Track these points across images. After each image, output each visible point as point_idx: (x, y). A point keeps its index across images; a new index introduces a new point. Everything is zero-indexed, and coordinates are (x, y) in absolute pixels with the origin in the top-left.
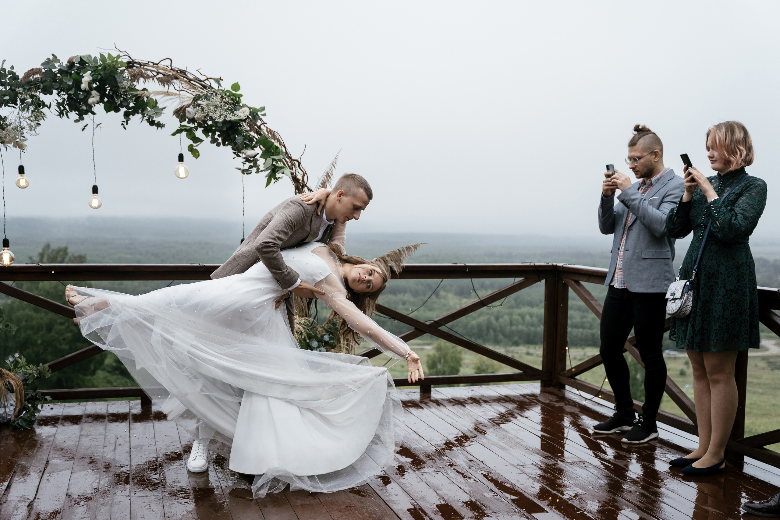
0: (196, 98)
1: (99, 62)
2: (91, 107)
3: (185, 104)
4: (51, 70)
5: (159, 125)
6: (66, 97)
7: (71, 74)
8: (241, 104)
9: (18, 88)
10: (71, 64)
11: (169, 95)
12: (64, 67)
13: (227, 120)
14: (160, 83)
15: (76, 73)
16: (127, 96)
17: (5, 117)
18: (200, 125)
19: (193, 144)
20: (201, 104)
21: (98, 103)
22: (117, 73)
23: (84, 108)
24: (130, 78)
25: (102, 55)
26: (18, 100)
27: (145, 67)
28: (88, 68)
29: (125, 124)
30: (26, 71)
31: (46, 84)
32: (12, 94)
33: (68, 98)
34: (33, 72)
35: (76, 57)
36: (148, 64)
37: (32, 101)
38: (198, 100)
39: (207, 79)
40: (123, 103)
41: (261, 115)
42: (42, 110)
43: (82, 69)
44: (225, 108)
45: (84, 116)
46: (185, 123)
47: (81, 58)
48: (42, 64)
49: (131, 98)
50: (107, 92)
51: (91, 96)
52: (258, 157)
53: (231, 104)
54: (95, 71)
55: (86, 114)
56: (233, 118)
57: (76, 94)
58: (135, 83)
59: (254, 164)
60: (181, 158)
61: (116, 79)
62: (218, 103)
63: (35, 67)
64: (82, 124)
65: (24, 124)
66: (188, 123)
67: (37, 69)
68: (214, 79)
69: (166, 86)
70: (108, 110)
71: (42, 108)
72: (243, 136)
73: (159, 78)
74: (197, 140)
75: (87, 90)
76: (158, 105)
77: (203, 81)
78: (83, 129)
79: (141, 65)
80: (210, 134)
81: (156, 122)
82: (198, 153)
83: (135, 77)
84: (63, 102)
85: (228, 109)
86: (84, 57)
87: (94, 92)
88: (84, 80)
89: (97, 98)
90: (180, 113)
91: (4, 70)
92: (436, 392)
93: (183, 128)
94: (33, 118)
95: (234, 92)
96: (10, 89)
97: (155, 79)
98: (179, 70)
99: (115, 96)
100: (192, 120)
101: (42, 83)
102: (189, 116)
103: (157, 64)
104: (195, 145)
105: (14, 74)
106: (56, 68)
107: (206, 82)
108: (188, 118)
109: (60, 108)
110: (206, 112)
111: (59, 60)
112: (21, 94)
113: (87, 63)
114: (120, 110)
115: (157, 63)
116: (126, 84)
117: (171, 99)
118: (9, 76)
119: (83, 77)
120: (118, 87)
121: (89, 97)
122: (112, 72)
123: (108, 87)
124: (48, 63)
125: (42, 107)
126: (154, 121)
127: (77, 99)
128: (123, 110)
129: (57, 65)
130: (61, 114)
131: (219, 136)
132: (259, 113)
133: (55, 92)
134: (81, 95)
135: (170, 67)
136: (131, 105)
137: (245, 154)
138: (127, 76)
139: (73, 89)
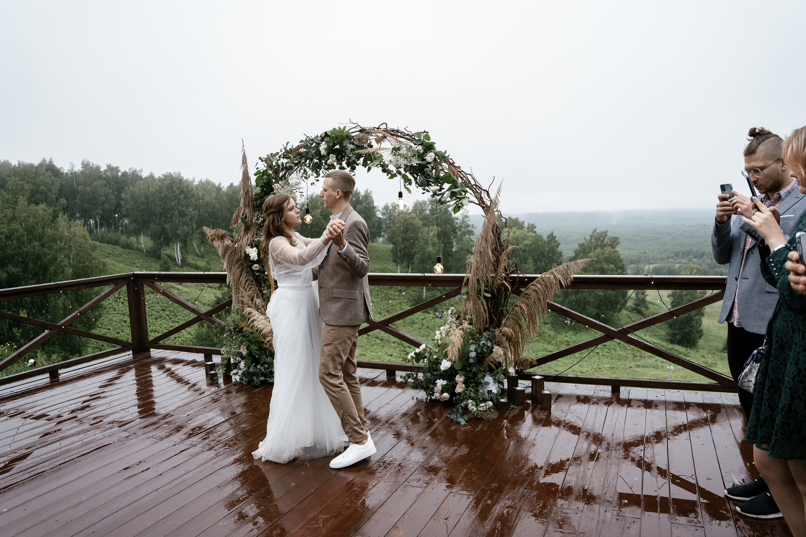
16: (351, 155)
23: (326, 167)
28: (326, 137)
40: (349, 161)
63: (300, 144)
72: (428, 175)
73: (375, 139)
75: (325, 155)
82: (410, 190)
87: (331, 156)
98: (391, 130)
115: (378, 127)
118: (290, 152)
119: (320, 146)
121: (328, 159)
122: (342, 139)
135: (386, 129)
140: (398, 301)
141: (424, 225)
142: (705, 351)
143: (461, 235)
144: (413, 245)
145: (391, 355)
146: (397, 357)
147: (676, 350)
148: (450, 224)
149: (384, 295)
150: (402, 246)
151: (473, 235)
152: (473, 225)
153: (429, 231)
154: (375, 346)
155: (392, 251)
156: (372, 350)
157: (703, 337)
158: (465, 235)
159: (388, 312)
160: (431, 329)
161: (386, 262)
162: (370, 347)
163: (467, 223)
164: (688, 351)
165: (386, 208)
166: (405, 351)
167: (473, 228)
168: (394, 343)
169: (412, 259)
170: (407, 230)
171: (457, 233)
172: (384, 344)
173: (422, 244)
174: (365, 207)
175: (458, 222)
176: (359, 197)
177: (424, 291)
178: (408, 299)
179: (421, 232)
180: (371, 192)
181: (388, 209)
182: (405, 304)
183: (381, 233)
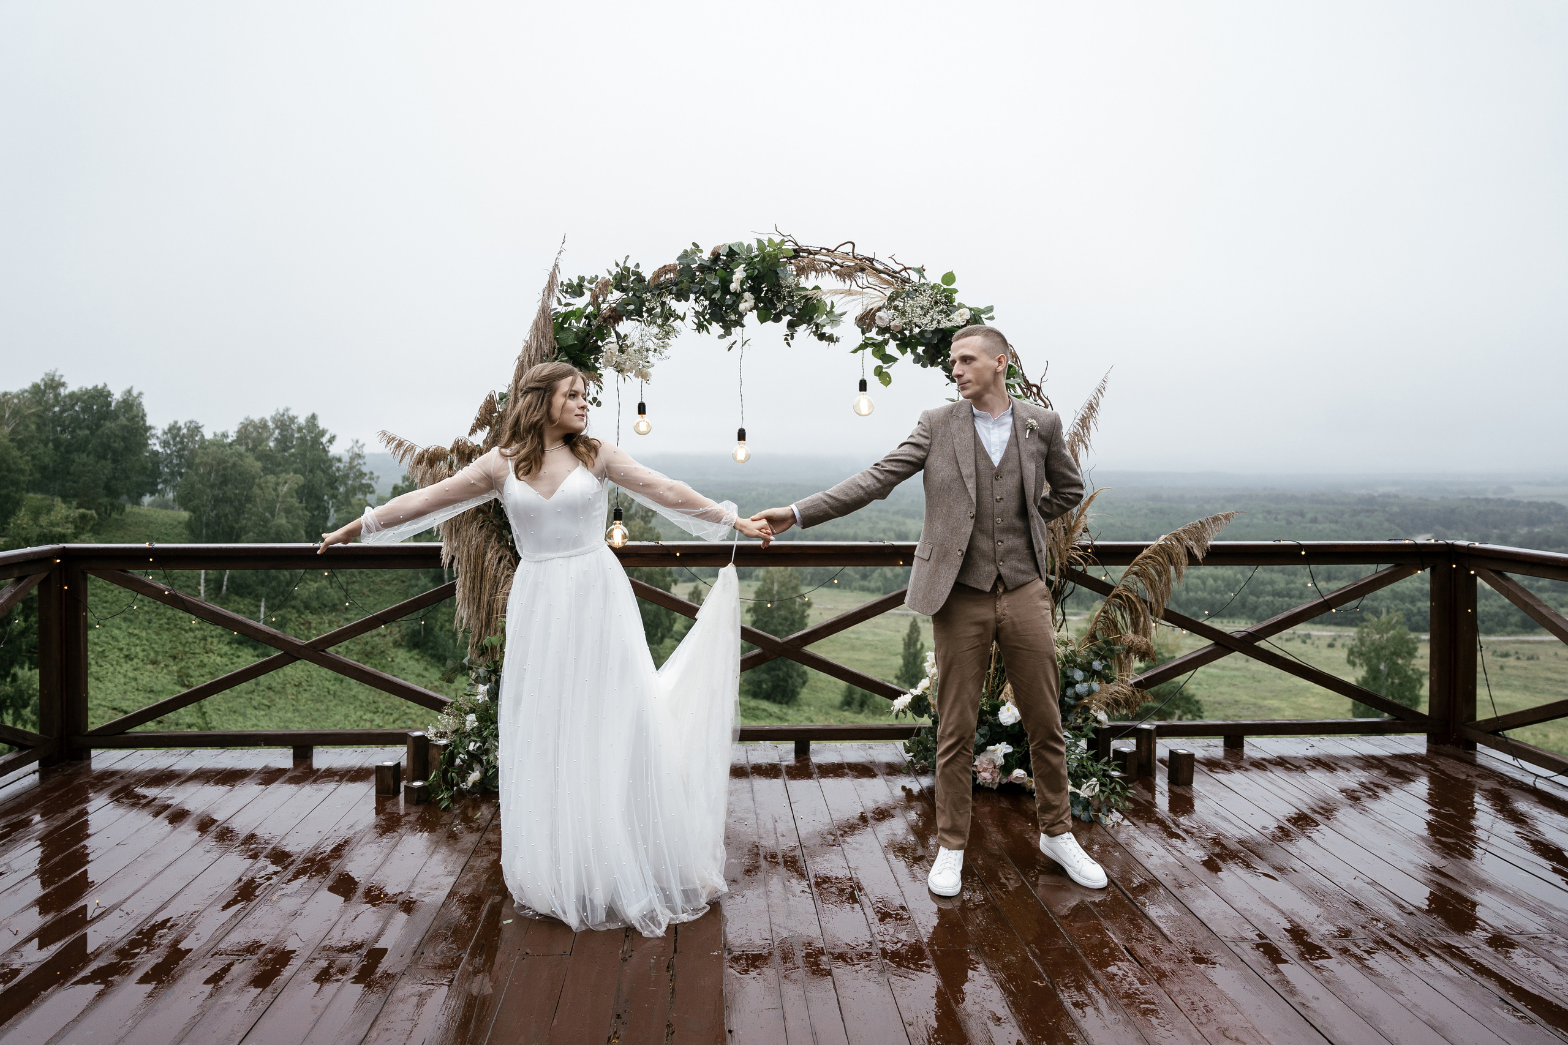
0: (891, 299)
1: (755, 252)
2: (741, 316)
3: (875, 306)
4: (689, 266)
5: (832, 339)
6: (707, 303)
7: (716, 271)
8: (955, 304)
9: (646, 293)
10: (716, 257)
11: (851, 294)
12: (706, 260)
13: (941, 327)
14: (838, 279)
15: (722, 268)
16: (792, 299)
17: (626, 335)
18: (894, 337)
19: (882, 364)
20: (898, 306)
21: (751, 311)
22: (779, 266)
23: (733, 317)
24: (795, 273)
25: (759, 241)
26: (645, 309)
27: (817, 256)
28: (740, 261)
29: (789, 338)
30: (656, 269)
31: (681, 285)
32: (636, 302)
33: (710, 304)
34: (665, 270)
35: (722, 246)
36: (820, 250)
37: (662, 311)
38: (895, 299)
39: (905, 269)
40: (786, 309)
42: (673, 324)
43: (729, 262)
44: (937, 309)
45: (732, 330)
46: (873, 334)
47: (730, 247)
48: (678, 258)
49: (799, 301)
50: (764, 295)
51: (743, 300)
53: (943, 304)
54: (750, 263)
55: (735, 327)
56: (949, 325)
57: (722, 298)
60: (863, 386)
61: (777, 274)
62: (925, 303)
63: (667, 264)
64: (729, 340)
65: (650, 345)
66: (878, 334)
67: (671, 265)
68: (914, 268)
69: (848, 282)
70: (763, 319)
71: (674, 321)
73: (837, 270)
74: (889, 359)
75: (738, 292)
76: (834, 310)
77: (899, 273)
79: (811, 254)
80: (909, 350)
81: (827, 335)
82: (890, 378)
83: (801, 271)
84: (704, 310)
85: (941, 311)
86: (734, 245)
87: (747, 295)
88: (735, 277)
89: (751, 303)
90: (866, 321)
91: (627, 269)
92: (1252, 747)
93: (870, 342)
94: (662, 335)
95: (945, 287)
96: (634, 295)
97: (830, 273)
98: (864, 259)
99: (774, 298)
100: (882, 331)
101: (676, 285)
102: (880, 324)
103: (833, 251)
104: (885, 366)
105: (639, 274)
106: (696, 262)
107: (903, 273)
108: (878, 327)
109: (699, 319)
110: (909, 316)
111: (701, 251)
112: (649, 301)
113: (739, 254)
114: (781, 319)
115: (832, 249)
116: (791, 281)
117: (853, 300)
118: (633, 278)
119: (733, 274)
120: (780, 286)
121: (740, 302)
122: (772, 264)
123: (765, 287)
124: (686, 253)
125: (672, 319)
126: (824, 334)
127: (723, 306)
128: (786, 319)
129: (697, 258)
130: (700, 327)
131: (923, 351)
132: (982, 316)
133: (692, 296)
134: (730, 300)
135: (851, 254)
136: (797, 311)
138: (791, 270)
139: (719, 292)
141: (266, 470)
142: (812, 708)
143: (347, 492)
144: (239, 511)
147: (764, 710)
148: (324, 472)
150: (213, 514)
151: (373, 492)
152: (372, 473)
153: (277, 484)
157: (807, 685)
158: (355, 494)
159: (174, 658)
160: (276, 692)
163: (359, 470)
164: (784, 710)
165: (174, 429)
167: (370, 479)
170: (225, 482)
171: (337, 489)
173: (260, 510)
174: (124, 427)
175: (342, 466)
176: (110, 404)
179: (259, 486)
180: (140, 394)
181: (177, 435)
183: (157, 485)
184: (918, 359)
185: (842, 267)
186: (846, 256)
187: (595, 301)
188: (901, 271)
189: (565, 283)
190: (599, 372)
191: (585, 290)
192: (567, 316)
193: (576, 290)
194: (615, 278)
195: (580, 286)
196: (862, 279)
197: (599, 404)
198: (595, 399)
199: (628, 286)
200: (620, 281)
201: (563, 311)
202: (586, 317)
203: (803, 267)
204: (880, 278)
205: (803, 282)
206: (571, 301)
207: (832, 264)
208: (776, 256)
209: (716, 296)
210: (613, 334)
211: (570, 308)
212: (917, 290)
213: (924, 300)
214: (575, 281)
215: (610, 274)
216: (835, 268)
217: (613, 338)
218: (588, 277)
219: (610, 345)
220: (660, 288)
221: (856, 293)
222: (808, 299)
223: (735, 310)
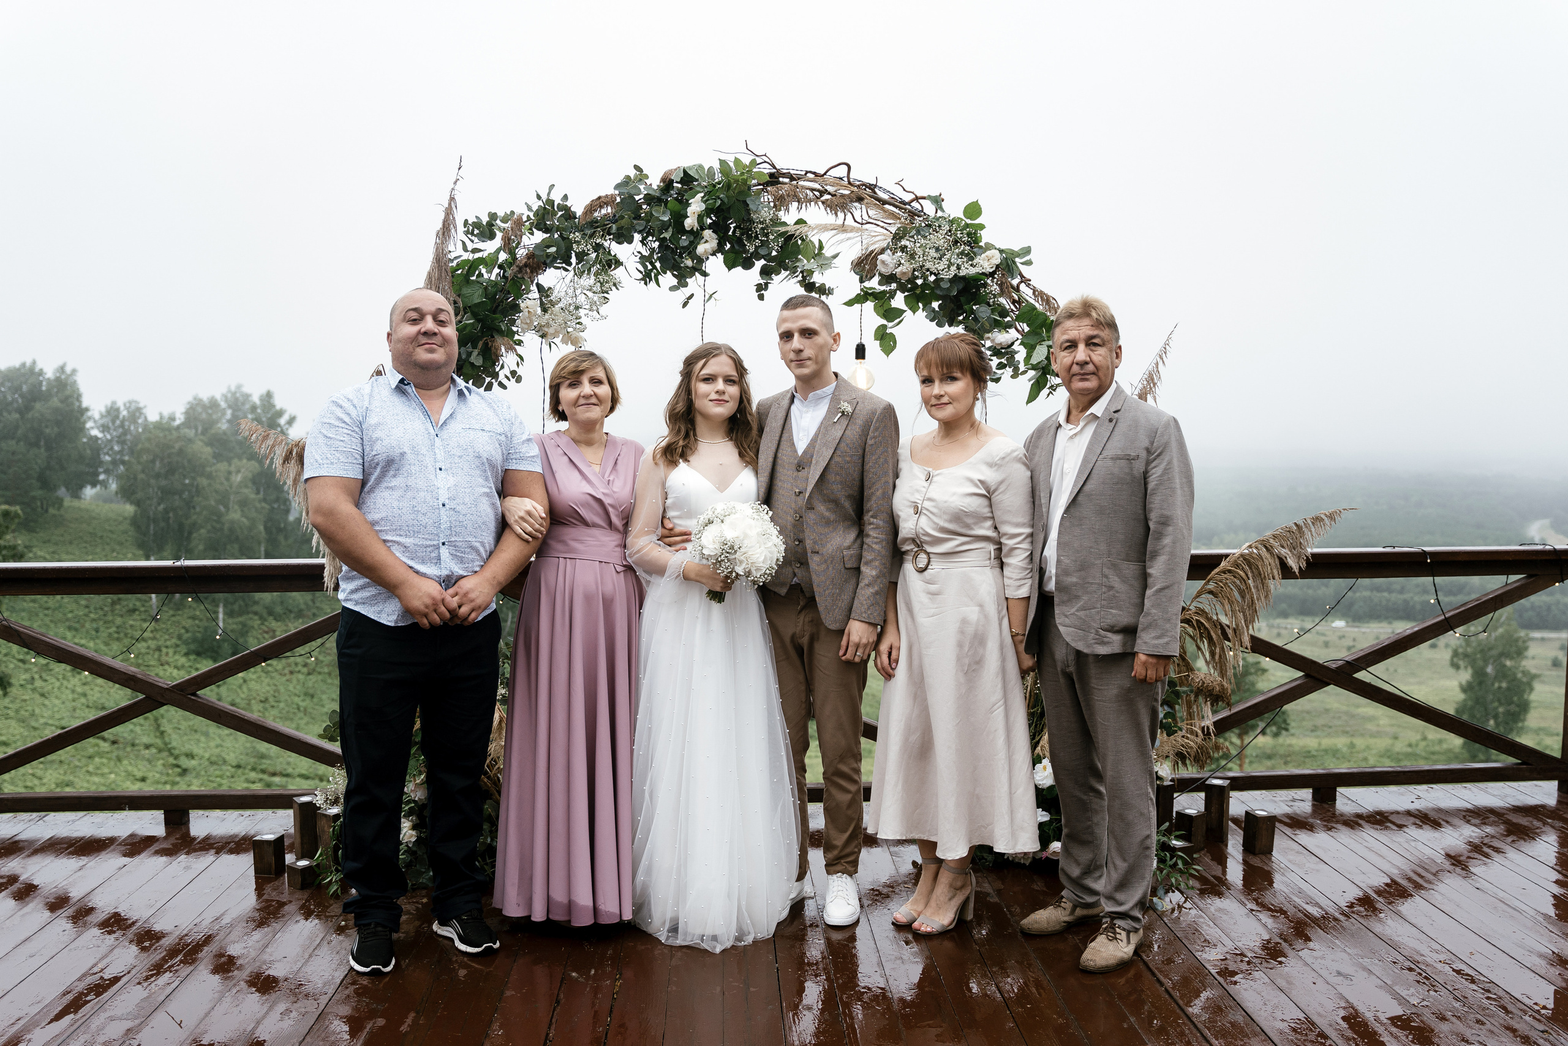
0: (897, 237)
1: (718, 177)
2: (700, 261)
3: (877, 247)
4: (631, 197)
5: (823, 290)
6: (656, 245)
7: (667, 202)
8: (982, 244)
9: (574, 234)
10: (667, 183)
11: (844, 231)
12: (654, 189)
13: (962, 274)
14: (829, 211)
15: (676, 199)
16: (767, 237)
17: (550, 288)
18: (902, 288)
19: (885, 323)
20: (906, 247)
21: (714, 254)
22: (750, 196)
23: (689, 263)
24: (772, 204)
25: (722, 162)
26: (573, 255)
27: (801, 183)
28: (698, 189)
29: (762, 288)
30: (588, 202)
31: (623, 222)
32: (562, 244)
33: (659, 247)
34: (600, 202)
35: (676, 169)
36: (806, 174)
37: (597, 256)
38: (901, 238)
39: (917, 199)
40: (759, 251)
41: (1022, 263)
42: (613, 272)
43: (686, 191)
44: (957, 251)
45: (688, 280)
46: (872, 283)
47: (685, 171)
48: (617, 187)
49: (776, 240)
50: (730, 233)
51: (703, 240)
52: (1016, 347)
53: (965, 244)
54: (711, 192)
55: (692, 275)
56: (972, 271)
57: (675, 238)
58: (781, 214)
59: (1007, 360)
60: (860, 352)
61: (748, 205)
62: (941, 242)
63: (603, 194)
64: (684, 292)
65: (582, 299)
66: (880, 283)
67: (607, 196)
68: (929, 198)
69: (841, 215)
70: (730, 265)
71: (615, 269)
72: (989, 305)
73: (827, 200)
74: (895, 316)
75: (695, 229)
76: (823, 252)
77: (909, 203)
78: (685, 305)
79: (794, 179)
80: (921, 304)
81: (817, 285)
82: (895, 341)
83: (781, 202)
84: (652, 254)
85: (962, 253)
86: (690, 168)
87: (708, 233)
88: (690, 210)
89: (713, 244)
91: (551, 202)
92: (1345, 800)
93: (870, 293)
94: (598, 288)
95: (969, 221)
96: (561, 236)
97: (820, 203)
98: (863, 185)
99: (744, 237)
100: (887, 279)
101: (616, 221)
102: (883, 270)
103: (823, 175)
104: (890, 324)
105: (567, 209)
106: (641, 192)
107: (914, 204)
108: (880, 274)
109: (645, 267)
110: (921, 259)
111: (647, 177)
112: (578, 243)
113: (697, 180)
114: (753, 265)
115: (822, 173)
116: (766, 214)
118: (560, 213)
119: (688, 205)
120: (752, 221)
121: (698, 243)
122: (741, 193)
123: (732, 223)
124: (627, 181)
125: (613, 266)
126: (814, 284)
127: (677, 249)
128: (759, 264)
129: (642, 187)
130: (646, 277)
131: (940, 306)
132: (1017, 260)
133: (637, 237)
134: (684, 240)
135: (845, 179)
136: (774, 253)
137: (993, 341)
138: (766, 200)
139: (670, 229)
140: (152, 644)
141: (217, 457)
144: (189, 505)
145: (143, 779)
146: (158, 782)
149: (114, 629)
150: (162, 507)
153: (230, 473)
154: (97, 760)
155: (134, 522)
156: (91, 768)
161: (118, 548)
162: (84, 761)
165: (112, 412)
166: (178, 766)
168: (147, 747)
169: (189, 539)
170: (171, 471)
172: (121, 753)
173: (213, 503)
174: (58, 409)
176: (40, 384)
177: (221, 616)
178: (180, 637)
179: (210, 475)
180: (74, 370)
181: (117, 417)
182: (171, 651)
183: (98, 475)
184: (933, 317)
185: (833, 195)
186: (838, 181)
187: (509, 246)
188: (912, 201)
189: (470, 222)
190: (516, 337)
191: (498, 232)
192: (473, 266)
193: (485, 231)
194: (536, 214)
195: (490, 225)
196: (859, 211)
197: (519, 380)
198: (513, 373)
199: (553, 225)
200: (543, 218)
201: (470, 258)
202: (501, 267)
203: (782, 197)
204: (885, 211)
205: (783, 216)
206: (480, 245)
207: (823, 192)
208: (745, 182)
209: (667, 235)
210: (534, 288)
211: (477, 255)
212: (931, 226)
213: (939, 239)
214: (485, 219)
215: (530, 208)
216: (826, 197)
217: (535, 294)
218: (501, 214)
219: (530, 302)
220: (593, 226)
221: (852, 229)
222: (789, 238)
223: (693, 255)
